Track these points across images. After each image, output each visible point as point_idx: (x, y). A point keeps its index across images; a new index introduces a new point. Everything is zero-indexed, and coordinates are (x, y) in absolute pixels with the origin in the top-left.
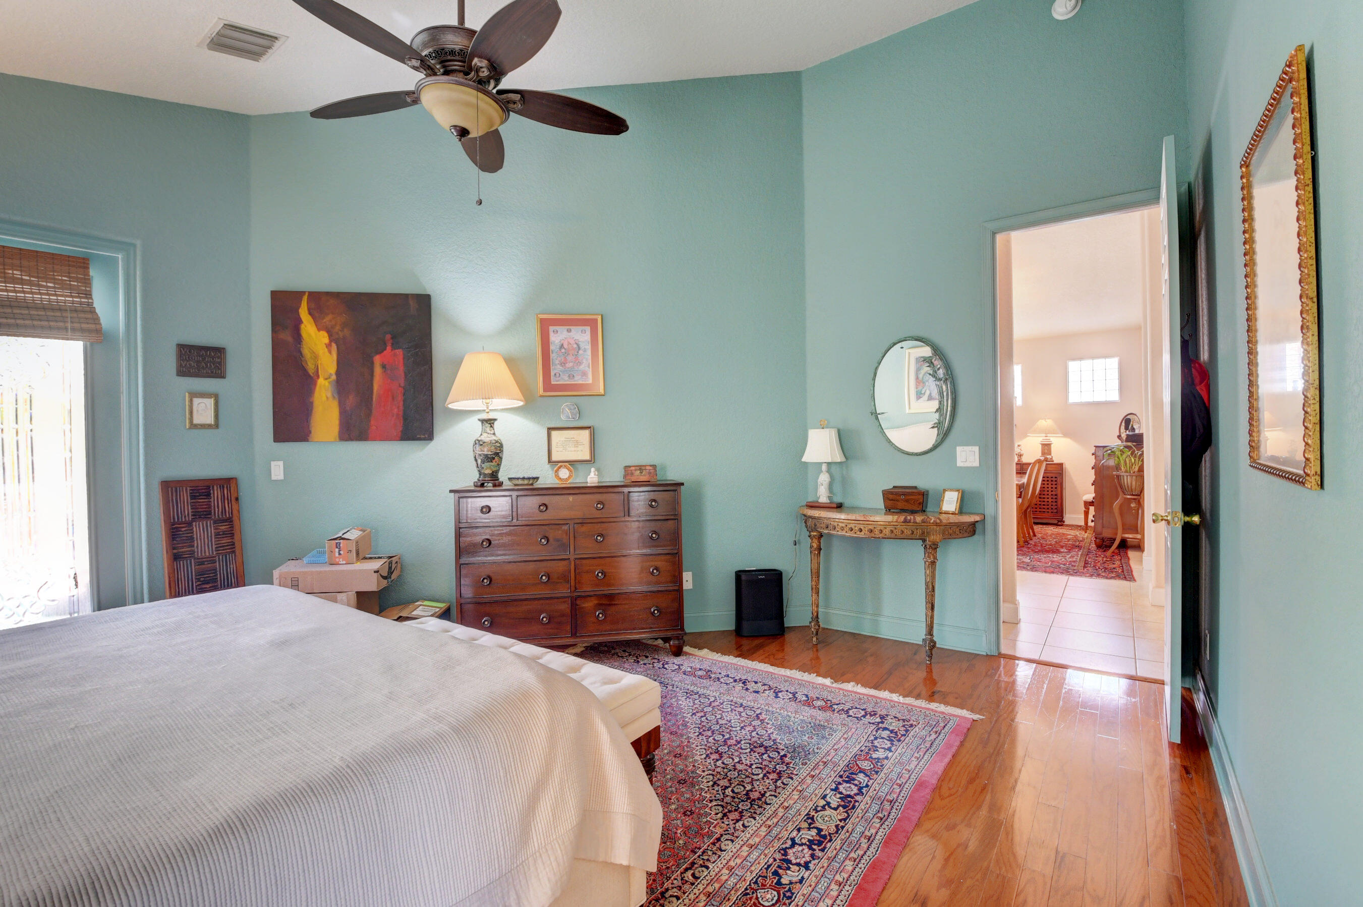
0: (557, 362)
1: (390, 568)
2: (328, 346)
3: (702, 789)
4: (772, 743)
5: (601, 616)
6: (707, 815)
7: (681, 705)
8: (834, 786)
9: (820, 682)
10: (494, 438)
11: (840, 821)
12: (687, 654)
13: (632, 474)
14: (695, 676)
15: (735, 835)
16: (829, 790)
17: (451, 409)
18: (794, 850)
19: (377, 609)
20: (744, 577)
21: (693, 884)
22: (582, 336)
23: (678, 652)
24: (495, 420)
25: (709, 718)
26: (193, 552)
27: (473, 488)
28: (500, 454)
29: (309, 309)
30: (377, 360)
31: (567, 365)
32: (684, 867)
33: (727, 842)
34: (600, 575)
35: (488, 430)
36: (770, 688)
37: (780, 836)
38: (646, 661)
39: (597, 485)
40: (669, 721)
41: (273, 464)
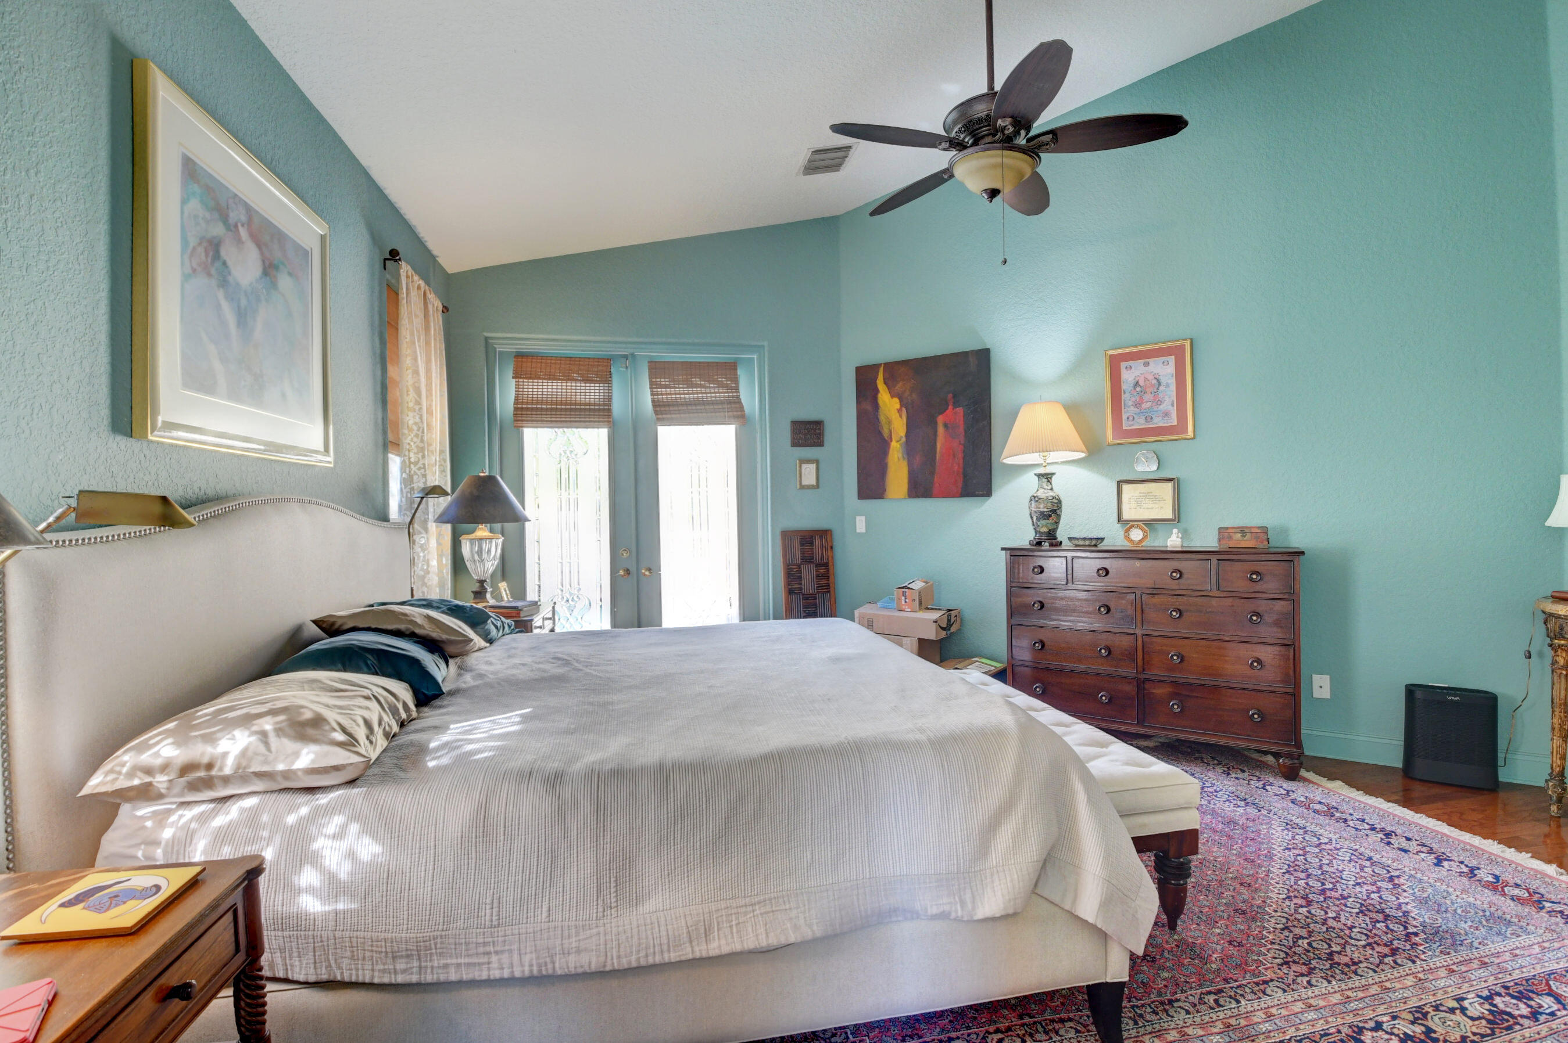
0: (1130, 403)
1: (949, 620)
2: (899, 411)
3: (1264, 927)
4: (1401, 914)
5: (1176, 707)
6: (1259, 954)
7: (1273, 834)
8: (1485, 993)
9: (1534, 867)
10: (1051, 494)
11: (1474, 1034)
12: (1305, 780)
13: (1230, 538)
14: (1308, 808)
15: (1292, 986)
16: (1473, 995)
17: (1004, 464)
18: (1375, 1034)
19: (938, 658)
20: (1419, 694)
21: (1212, 1008)
22: (1164, 369)
23: (1292, 775)
24: (1053, 474)
25: (1309, 860)
26: (801, 589)
27: (1029, 547)
28: (1058, 512)
29: (884, 379)
30: (940, 420)
31: (1143, 406)
32: (1208, 989)
33: (1276, 989)
34: (1175, 658)
35: (1045, 485)
36: (1431, 851)
37: (1360, 1012)
38: (1239, 776)
39: (1180, 549)
40: (1249, 846)
41: (858, 518)
